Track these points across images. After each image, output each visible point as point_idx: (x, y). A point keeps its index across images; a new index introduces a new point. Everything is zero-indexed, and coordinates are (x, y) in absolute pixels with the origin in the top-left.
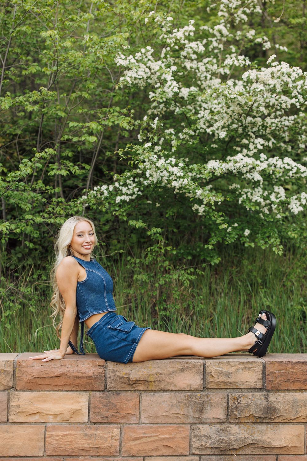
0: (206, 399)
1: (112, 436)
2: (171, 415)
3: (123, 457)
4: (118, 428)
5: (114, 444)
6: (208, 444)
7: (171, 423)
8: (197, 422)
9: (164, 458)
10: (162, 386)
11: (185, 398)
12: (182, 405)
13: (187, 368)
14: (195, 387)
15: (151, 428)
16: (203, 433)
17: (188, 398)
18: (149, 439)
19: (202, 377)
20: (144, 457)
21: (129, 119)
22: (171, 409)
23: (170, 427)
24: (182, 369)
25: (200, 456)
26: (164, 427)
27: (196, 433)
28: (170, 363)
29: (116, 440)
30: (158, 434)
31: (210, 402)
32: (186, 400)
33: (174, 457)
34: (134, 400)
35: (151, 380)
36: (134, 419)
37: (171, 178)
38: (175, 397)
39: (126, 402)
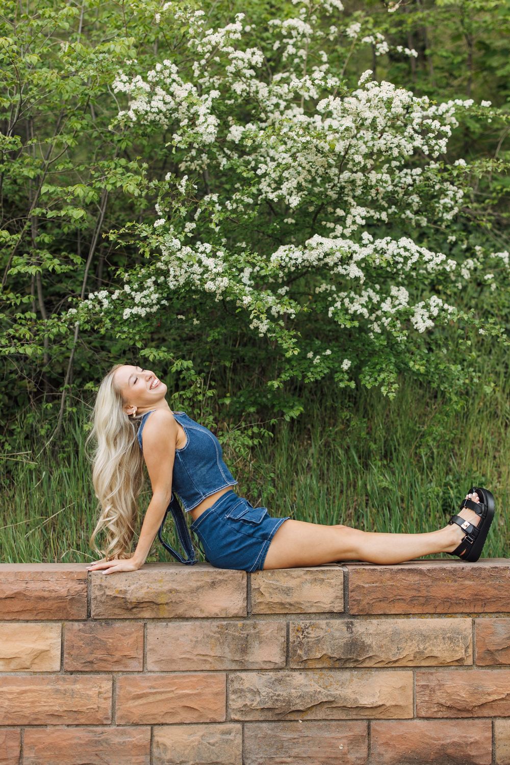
0: (252, 631)
1: (100, 693)
2: (195, 658)
3: (118, 725)
4: (108, 680)
5: (102, 706)
6: (255, 704)
7: (196, 671)
8: (237, 668)
9: (185, 726)
10: (180, 611)
11: (217, 629)
12: (213, 640)
13: (221, 581)
14: (233, 611)
15: (163, 678)
16: (247, 685)
17: (222, 631)
18: (159, 697)
19: (245, 596)
20: (153, 725)
21: (140, 178)
22: (194, 647)
23: (193, 676)
24: (213, 582)
25: (243, 722)
26: (184, 677)
27: (236, 685)
28: (193, 573)
29: (105, 699)
30: (173, 689)
31: (258, 636)
32: (219, 632)
33: (201, 726)
34: (135, 635)
35: (162, 602)
36: (135, 665)
38: (201, 627)
39: (122, 638)
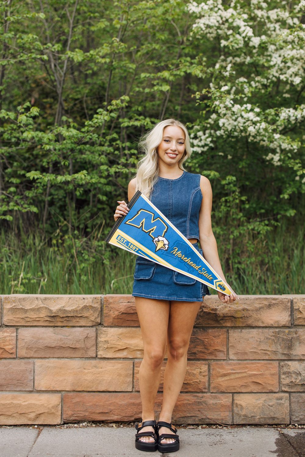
0: (295, 336)
1: (200, 372)
2: (259, 352)
3: (212, 393)
4: (205, 364)
5: (202, 380)
6: (298, 381)
7: (259, 360)
8: (285, 358)
9: (253, 394)
10: (250, 322)
11: (273, 334)
12: (270, 341)
13: (274, 304)
14: (283, 323)
15: (239, 364)
16: (292, 369)
17: (276, 335)
18: (237, 376)
19: (290, 313)
20: (233, 393)
21: (202, 67)
22: (259, 345)
23: (258, 363)
24: (269, 305)
25: (290, 393)
26: (252, 363)
27: (285, 369)
28: (257, 299)
29: (204, 376)
30: (246, 370)
31: (298, 339)
32: (274, 336)
33: (263, 394)
34: (222, 337)
35: (238, 316)
36: (221, 356)
37: (247, 124)
38: (263, 333)
39: (214, 338)
